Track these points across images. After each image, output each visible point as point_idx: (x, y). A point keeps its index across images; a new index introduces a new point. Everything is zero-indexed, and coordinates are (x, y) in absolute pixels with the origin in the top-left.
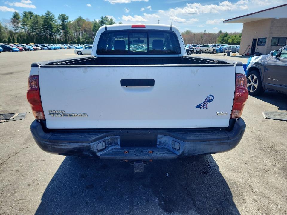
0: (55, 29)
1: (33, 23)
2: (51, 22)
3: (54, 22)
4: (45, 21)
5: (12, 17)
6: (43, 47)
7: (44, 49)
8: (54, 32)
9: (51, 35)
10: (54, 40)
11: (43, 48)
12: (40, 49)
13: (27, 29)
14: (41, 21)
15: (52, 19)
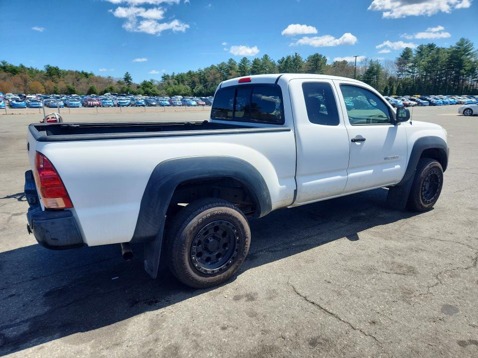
0: (467, 68)
1: (429, 62)
2: (463, 57)
3: (469, 57)
4: (451, 56)
5: (399, 57)
6: (421, 101)
7: (422, 105)
8: (463, 75)
9: (456, 79)
10: (458, 88)
11: (421, 103)
12: (415, 105)
13: (417, 73)
14: (444, 57)
15: (467, 51)
